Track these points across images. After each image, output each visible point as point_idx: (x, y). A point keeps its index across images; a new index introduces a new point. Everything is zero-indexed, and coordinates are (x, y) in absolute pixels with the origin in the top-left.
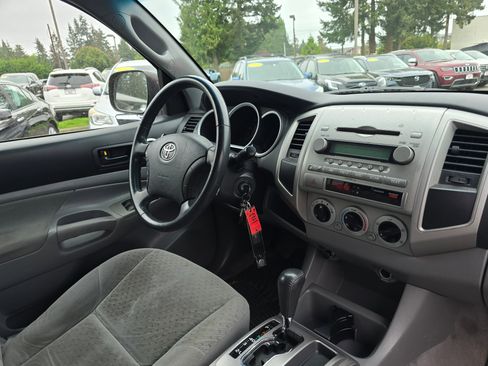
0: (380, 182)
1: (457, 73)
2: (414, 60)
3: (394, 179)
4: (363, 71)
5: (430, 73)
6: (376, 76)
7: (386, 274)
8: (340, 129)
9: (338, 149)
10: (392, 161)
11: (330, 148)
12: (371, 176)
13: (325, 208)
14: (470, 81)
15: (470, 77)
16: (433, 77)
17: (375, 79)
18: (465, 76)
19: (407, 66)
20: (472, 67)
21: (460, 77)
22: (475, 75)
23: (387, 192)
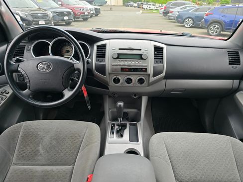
0: (140, 66)
1: (81, 11)
2: (60, 3)
3: (144, 65)
4: (37, 7)
5: (71, 11)
6: (46, 10)
7: (135, 95)
8: (120, 49)
9: (120, 57)
10: (142, 58)
11: (119, 56)
12: (136, 64)
13: (118, 78)
14: (87, 15)
15: (86, 13)
16: (72, 13)
17: (46, 12)
18: (84, 13)
19: (58, 6)
20: (86, 9)
21: (82, 13)
22: (88, 13)
23: (142, 69)
